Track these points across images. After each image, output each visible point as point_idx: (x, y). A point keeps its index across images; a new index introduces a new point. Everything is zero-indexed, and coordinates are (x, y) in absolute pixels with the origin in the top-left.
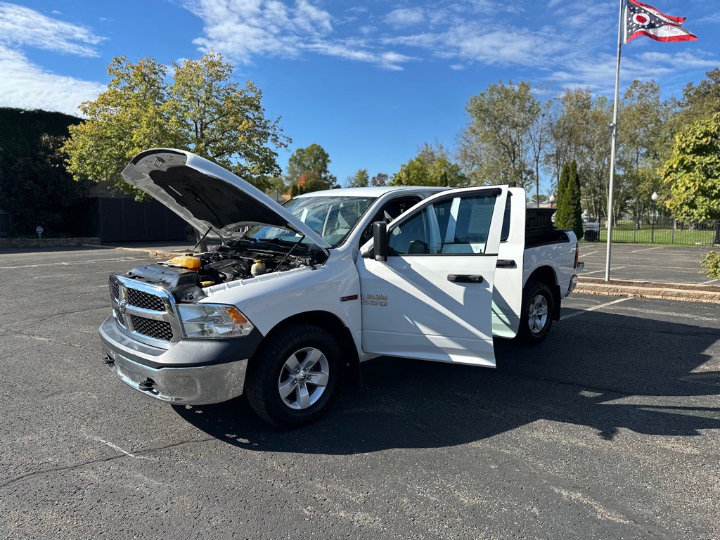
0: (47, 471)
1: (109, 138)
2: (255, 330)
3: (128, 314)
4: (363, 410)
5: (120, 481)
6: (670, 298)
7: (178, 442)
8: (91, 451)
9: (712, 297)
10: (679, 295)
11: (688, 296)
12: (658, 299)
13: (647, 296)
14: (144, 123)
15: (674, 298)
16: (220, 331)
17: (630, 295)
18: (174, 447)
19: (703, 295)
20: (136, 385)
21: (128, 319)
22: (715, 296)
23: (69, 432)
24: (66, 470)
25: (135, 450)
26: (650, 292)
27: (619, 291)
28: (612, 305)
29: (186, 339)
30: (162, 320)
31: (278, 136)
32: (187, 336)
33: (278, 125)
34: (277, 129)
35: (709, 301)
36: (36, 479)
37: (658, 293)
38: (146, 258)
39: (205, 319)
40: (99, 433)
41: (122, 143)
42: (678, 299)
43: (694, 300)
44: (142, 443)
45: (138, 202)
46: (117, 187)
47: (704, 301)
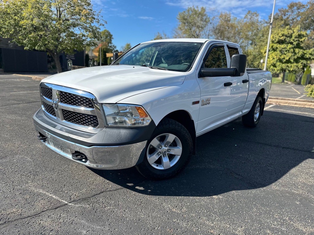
0: (15, 220)
1: (9, 14)
2: (152, 122)
3: (60, 109)
4: (198, 166)
5: (72, 226)
6: (291, 105)
7: (99, 192)
8: (42, 201)
9: (310, 105)
10: (296, 104)
11: (300, 104)
12: (287, 106)
13: (282, 104)
14: (30, 6)
15: (293, 105)
16: (129, 122)
17: (274, 103)
18: (98, 195)
19: (307, 104)
20: (70, 156)
21: (59, 113)
22: (312, 104)
23: (21, 187)
24: (29, 218)
25: (72, 200)
26: (283, 102)
27: (269, 101)
28: (270, 108)
29: (107, 127)
30: (90, 114)
31: (100, 20)
32: (108, 125)
33: (100, 14)
34: (100, 16)
35: (309, 107)
36: (8, 228)
37: (286, 103)
38: (31, 80)
39: (117, 114)
40: (42, 187)
41: (16, 17)
42: (295, 106)
43: (302, 106)
44: (75, 194)
45: (26, 50)
46: (14, 42)
47: (307, 107)
